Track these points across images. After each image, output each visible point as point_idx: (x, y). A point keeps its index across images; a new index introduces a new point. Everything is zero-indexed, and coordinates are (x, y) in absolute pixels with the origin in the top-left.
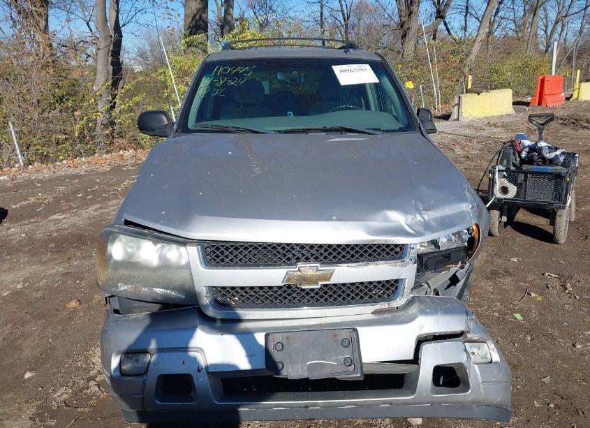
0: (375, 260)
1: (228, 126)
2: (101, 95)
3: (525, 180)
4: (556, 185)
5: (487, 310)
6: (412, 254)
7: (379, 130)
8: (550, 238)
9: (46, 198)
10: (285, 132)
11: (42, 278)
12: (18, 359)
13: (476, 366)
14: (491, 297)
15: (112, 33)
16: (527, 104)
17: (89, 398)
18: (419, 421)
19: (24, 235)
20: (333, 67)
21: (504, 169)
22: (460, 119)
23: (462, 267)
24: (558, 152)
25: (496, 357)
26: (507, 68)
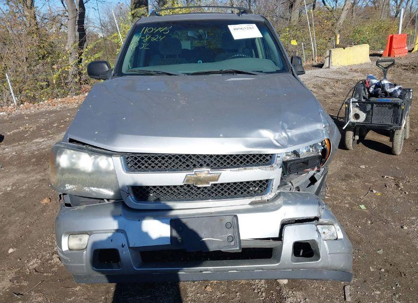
0: (252, 165)
1: (151, 70)
2: (71, 54)
3: (372, 108)
4: (394, 112)
5: (340, 203)
6: (279, 161)
7: (262, 72)
8: (389, 151)
9: (31, 127)
10: (193, 74)
11: (25, 184)
12: (5, 240)
13: (325, 242)
14: (344, 193)
15: (77, 7)
16: (380, 55)
17: (52, 266)
18: (285, 281)
19: (14, 153)
20: (229, 26)
21: (357, 100)
22: (331, 67)
23: (318, 171)
24: (397, 88)
25: (340, 235)
26: (367, 29)
